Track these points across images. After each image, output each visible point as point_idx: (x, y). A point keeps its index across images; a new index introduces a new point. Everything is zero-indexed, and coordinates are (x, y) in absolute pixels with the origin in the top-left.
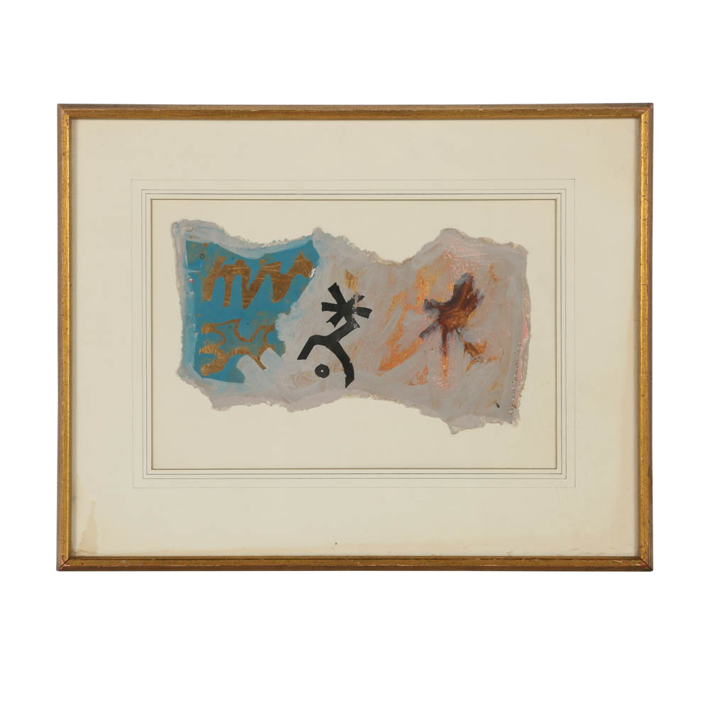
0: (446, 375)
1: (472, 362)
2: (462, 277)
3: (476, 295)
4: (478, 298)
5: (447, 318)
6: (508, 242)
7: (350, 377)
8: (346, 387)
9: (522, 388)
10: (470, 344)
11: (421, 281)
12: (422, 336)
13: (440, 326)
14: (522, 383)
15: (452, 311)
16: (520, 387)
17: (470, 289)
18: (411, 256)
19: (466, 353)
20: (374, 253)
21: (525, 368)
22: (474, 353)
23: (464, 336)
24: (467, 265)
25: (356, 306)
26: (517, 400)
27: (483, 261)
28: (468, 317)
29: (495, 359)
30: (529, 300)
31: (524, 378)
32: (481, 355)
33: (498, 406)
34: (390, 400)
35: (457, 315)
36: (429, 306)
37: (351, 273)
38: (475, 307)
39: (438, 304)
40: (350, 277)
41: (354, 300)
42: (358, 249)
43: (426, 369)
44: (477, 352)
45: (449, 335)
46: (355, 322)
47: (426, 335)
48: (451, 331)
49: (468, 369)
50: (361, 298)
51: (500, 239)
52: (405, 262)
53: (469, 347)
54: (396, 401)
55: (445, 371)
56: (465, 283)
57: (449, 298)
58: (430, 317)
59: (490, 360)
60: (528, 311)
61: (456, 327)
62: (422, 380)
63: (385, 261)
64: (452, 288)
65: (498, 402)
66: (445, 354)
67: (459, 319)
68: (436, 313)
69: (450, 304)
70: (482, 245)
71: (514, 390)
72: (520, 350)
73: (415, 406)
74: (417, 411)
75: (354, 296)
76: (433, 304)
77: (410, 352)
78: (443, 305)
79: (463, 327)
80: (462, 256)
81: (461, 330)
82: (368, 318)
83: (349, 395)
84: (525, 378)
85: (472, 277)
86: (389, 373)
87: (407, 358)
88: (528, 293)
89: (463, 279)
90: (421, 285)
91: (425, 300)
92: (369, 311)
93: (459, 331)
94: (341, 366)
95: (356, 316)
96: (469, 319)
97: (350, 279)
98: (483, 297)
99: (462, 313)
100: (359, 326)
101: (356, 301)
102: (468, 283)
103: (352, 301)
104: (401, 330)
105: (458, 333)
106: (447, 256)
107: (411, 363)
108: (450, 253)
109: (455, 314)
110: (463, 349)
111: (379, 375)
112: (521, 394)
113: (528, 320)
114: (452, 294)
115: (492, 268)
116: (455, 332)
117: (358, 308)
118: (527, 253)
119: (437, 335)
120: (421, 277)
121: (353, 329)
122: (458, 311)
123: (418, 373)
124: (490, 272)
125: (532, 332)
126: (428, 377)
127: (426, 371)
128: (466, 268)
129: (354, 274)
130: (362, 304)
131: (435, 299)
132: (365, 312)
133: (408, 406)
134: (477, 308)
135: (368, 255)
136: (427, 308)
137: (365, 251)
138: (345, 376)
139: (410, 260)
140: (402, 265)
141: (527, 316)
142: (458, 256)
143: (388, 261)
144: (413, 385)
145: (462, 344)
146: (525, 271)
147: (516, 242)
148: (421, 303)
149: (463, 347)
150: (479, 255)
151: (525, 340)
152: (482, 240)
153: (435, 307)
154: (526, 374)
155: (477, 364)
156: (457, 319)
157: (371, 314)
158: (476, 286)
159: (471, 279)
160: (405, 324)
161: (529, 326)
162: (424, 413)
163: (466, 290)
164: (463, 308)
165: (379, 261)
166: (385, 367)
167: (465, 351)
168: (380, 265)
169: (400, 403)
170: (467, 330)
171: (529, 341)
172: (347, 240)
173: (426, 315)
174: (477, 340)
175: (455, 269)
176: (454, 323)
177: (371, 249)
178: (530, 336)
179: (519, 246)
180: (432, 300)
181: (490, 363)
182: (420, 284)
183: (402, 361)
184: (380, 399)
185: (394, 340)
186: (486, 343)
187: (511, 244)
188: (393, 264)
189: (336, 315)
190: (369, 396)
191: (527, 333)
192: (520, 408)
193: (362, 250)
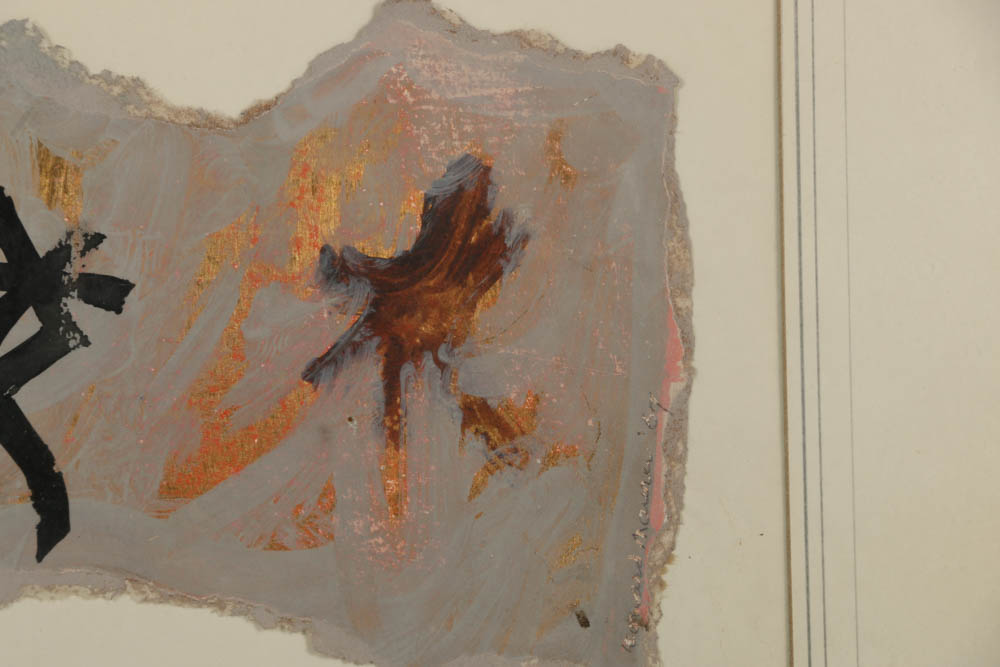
0: (397, 512)
1: (490, 469)
2: (449, 169)
3: (501, 230)
4: (509, 243)
5: (401, 312)
6: (611, 46)
7: (53, 523)
8: (40, 557)
9: (668, 558)
10: (484, 405)
11: (307, 182)
12: (312, 373)
13: (376, 340)
14: (666, 539)
15: (417, 287)
16: (659, 554)
17: (482, 211)
18: (268, 94)
19: (470, 432)
20: (138, 83)
21: (676, 488)
22: (495, 434)
23: (462, 375)
24: (468, 128)
25: (74, 269)
26: (650, 598)
27: (525, 113)
28: (472, 307)
29: (570, 453)
30: (687, 246)
31: (675, 522)
32: (519, 441)
33: (585, 623)
34: (200, 604)
35: (434, 304)
36: (338, 268)
37: (55, 151)
38: (497, 275)
39: (370, 262)
40: (51, 167)
41: (69, 247)
42: (81, 66)
43: (328, 491)
44: (506, 432)
45: (407, 369)
46: (73, 327)
47: (326, 374)
48: (416, 354)
49: (476, 490)
50: (95, 240)
51: (586, 36)
52: (249, 116)
53: (477, 414)
54: (220, 606)
55: (396, 500)
56: (461, 189)
57: (408, 244)
58: (341, 308)
59: (551, 459)
60: (684, 287)
61: (432, 344)
62: (312, 533)
63: (178, 112)
64: (414, 208)
65: (583, 606)
66: (394, 437)
67: (444, 313)
68: (361, 295)
69: (410, 265)
70: (519, 58)
71: (639, 565)
72: (654, 427)
73: (286, 623)
74: (297, 641)
75: (69, 235)
76: (351, 261)
77: (267, 436)
78: (383, 266)
79: (455, 344)
80: (450, 96)
81: (450, 353)
82: (119, 311)
83: (50, 588)
84: (678, 522)
85: (488, 169)
86: (194, 509)
87: (259, 452)
88: (684, 225)
89: (453, 177)
90: (308, 196)
91: (323, 250)
92: (125, 287)
93: (443, 357)
94: (20, 482)
95: (76, 308)
96: (477, 315)
97: (54, 173)
98: (525, 239)
99: (453, 296)
100: (85, 342)
101: (74, 253)
102: (470, 189)
103: (62, 253)
104: (238, 356)
105: (442, 366)
106: (398, 94)
107: (274, 469)
108: (409, 86)
109: (426, 296)
110: (459, 422)
111: (161, 514)
112: (665, 577)
113: (684, 318)
114: (417, 228)
115: (555, 136)
116: (428, 361)
117: (83, 276)
118: (676, 82)
119: (367, 373)
120: (306, 169)
121: (66, 351)
122: (435, 290)
123: (300, 506)
124: (551, 150)
125: (699, 360)
126: (336, 521)
127: (325, 501)
128: (463, 136)
129: (68, 157)
130: (97, 264)
131: (358, 245)
132: (110, 293)
133: (262, 625)
134: (505, 278)
135: (117, 90)
136: (328, 277)
137: (107, 77)
138: (36, 519)
139: (268, 107)
140: (237, 124)
141: (681, 303)
142: (435, 96)
143: (189, 112)
144: (282, 547)
145: (455, 403)
146: (671, 148)
147: (640, 46)
148: (307, 258)
149: (459, 415)
150: (510, 91)
151: (675, 388)
152: (519, 39)
153: (357, 274)
154: (680, 506)
155: (508, 473)
156: (435, 313)
157: (131, 299)
158: (502, 198)
159: (485, 172)
160: (250, 334)
161: (688, 341)
162: (317, 648)
163: (465, 216)
164: (457, 277)
165: (160, 112)
166: (180, 487)
167: (465, 425)
168: (162, 125)
169: (233, 614)
170: (470, 355)
171: (688, 389)
172: (39, 35)
173: (327, 302)
174: (506, 391)
175: (425, 140)
176: (427, 329)
177: (125, 69)
178: (691, 372)
179: (650, 58)
180: (349, 248)
181: (552, 470)
182: (302, 191)
183: (245, 463)
184: (164, 599)
185: (212, 391)
186: (537, 399)
187: (620, 54)
188: (207, 124)
189: (5, 296)
190: (122, 590)
191: (680, 364)
192: (661, 629)
193: (95, 69)
